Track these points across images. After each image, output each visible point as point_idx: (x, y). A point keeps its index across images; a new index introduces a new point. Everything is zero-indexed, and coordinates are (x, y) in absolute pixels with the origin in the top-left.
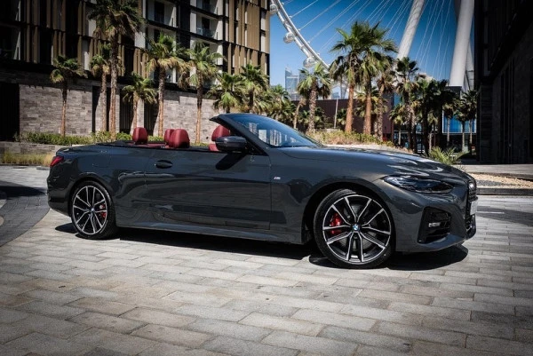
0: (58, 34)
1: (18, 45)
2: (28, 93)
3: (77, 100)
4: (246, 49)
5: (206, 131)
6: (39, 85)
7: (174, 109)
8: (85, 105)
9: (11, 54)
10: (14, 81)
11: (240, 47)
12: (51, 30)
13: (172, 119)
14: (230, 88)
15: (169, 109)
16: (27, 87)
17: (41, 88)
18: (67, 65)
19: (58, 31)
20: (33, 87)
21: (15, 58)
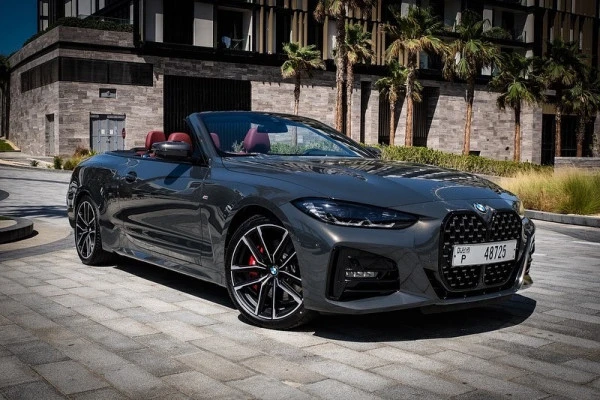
0: (298, 15)
1: (250, 33)
2: (260, 92)
3: (322, 99)
4: (574, 17)
5: (507, 138)
6: (275, 81)
7: (456, 108)
8: (332, 106)
9: (242, 45)
10: (244, 78)
11: (564, 14)
12: (290, 12)
13: (453, 123)
14: (521, 75)
15: (450, 108)
16: (261, 84)
17: (277, 85)
18: (299, 55)
19: (298, 11)
20: (267, 84)
21: (247, 49)
